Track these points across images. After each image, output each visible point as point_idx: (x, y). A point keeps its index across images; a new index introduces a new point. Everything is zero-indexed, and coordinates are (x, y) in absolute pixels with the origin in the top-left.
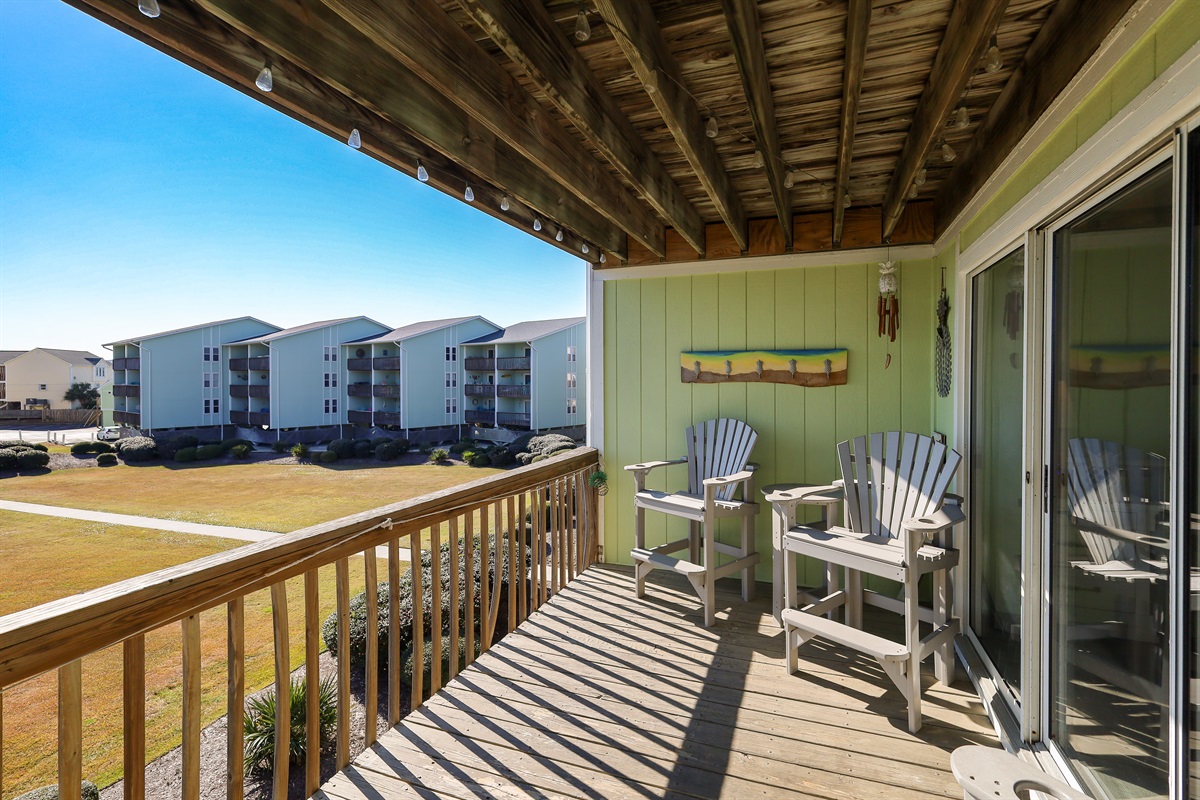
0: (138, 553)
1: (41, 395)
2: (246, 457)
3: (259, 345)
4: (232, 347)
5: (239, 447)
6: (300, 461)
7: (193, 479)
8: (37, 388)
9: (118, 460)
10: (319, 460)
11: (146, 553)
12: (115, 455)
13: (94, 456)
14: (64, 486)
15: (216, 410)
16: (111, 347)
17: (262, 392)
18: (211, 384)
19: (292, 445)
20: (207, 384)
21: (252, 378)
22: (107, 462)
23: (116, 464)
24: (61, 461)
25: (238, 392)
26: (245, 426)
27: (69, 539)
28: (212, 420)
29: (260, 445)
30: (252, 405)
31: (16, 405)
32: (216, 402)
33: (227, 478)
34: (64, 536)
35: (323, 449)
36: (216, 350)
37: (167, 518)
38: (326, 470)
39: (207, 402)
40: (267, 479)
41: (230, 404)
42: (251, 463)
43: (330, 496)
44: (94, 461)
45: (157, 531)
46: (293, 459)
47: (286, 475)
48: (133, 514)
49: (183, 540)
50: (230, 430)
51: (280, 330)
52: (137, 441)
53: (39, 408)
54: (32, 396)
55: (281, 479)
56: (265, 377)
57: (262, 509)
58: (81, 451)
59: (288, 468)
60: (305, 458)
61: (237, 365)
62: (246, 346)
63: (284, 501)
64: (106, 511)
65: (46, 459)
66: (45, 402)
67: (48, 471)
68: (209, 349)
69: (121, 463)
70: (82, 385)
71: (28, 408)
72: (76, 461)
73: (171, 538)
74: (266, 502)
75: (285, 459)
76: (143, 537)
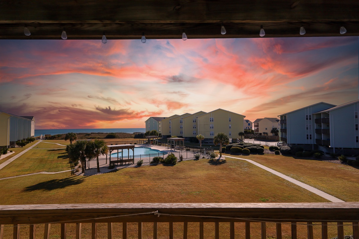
0: (277, 186)
1: (266, 131)
2: (320, 158)
3: (325, 113)
4: (316, 114)
5: (317, 153)
6: (342, 163)
7: (300, 163)
8: (265, 129)
9: (280, 153)
10: (351, 164)
11: (280, 186)
12: (279, 151)
13: (274, 151)
14: (266, 159)
15: (311, 138)
16: (280, 117)
17: (327, 132)
18: (309, 128)
19: (340, 155)
20: (307, 128)
21: (323, 126)
22: (277, 153)
23: (279, 154)
24: (267, 151)
25: (318, 131)
26: (321, 145)
27: (263, 176)
28: (309, 142)
29: (327, 153)
30: (323, 137)
31: (261, 134)
32: (311, 135)
33: (311, 165)
34: (261, 174)
35: (354, 159)
36: (310, 116)
37: (288, 176)
38: (354, 169)
39: (307, 135)
40: (326, 168)
41: (315, 136)
42: (321, 160)
43: (353, 182)
44: (274, 152)
45: (284, 180)
46: (339, 161)
47: (334, 168)
48: (279, 172)
49: (291, 185)
50: (316, 146)
51: (335, 106)
52: (286, 147)
53: (265, 135)
54: (264, 132)
55: (332, 169)
56: (328, 126)
57: (321, 181)
58: (272, 149)
59: (336, 165)
60: (345, 162)
61: (318, 121)
62: (320, 114)
63: (331, 179)
64: (273, 169)
65: (263, 150)
66: (267, 133)
67: (263, 154)
68: (308, 116)
69: (281, 154)
70: (275, 128)
71: (263, 135)
72: (270, 152)
73: (287, 183)
74: (323, 177)
75: (335, 161)
76: (280, 180)
